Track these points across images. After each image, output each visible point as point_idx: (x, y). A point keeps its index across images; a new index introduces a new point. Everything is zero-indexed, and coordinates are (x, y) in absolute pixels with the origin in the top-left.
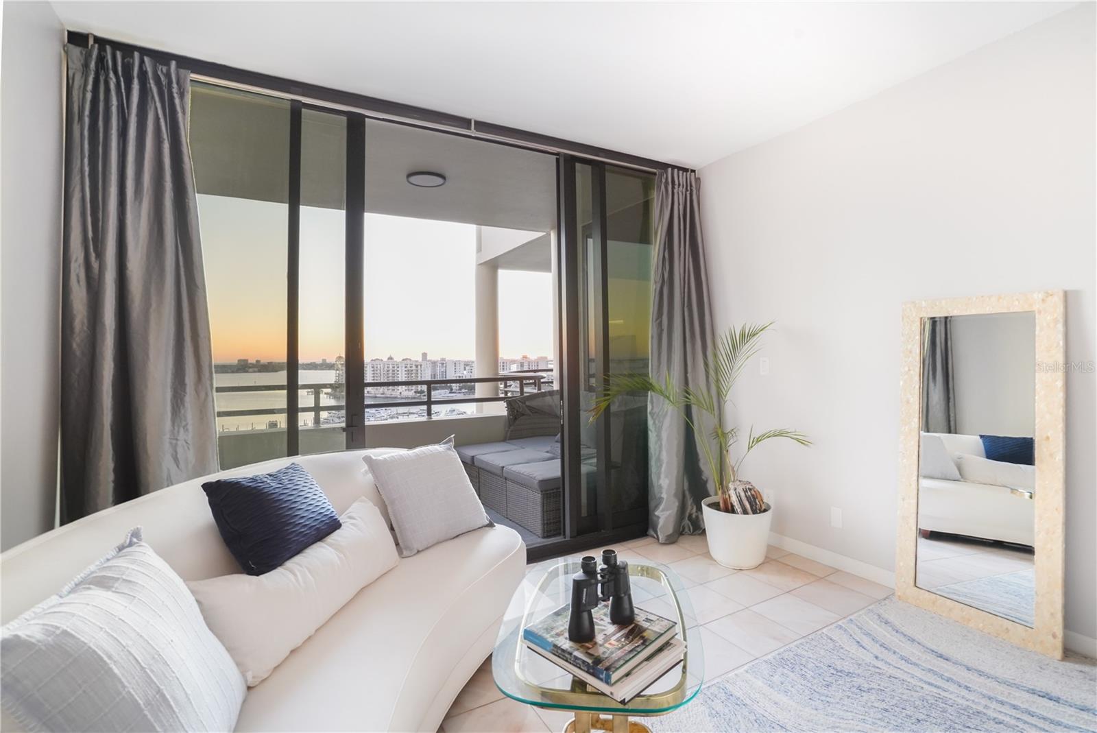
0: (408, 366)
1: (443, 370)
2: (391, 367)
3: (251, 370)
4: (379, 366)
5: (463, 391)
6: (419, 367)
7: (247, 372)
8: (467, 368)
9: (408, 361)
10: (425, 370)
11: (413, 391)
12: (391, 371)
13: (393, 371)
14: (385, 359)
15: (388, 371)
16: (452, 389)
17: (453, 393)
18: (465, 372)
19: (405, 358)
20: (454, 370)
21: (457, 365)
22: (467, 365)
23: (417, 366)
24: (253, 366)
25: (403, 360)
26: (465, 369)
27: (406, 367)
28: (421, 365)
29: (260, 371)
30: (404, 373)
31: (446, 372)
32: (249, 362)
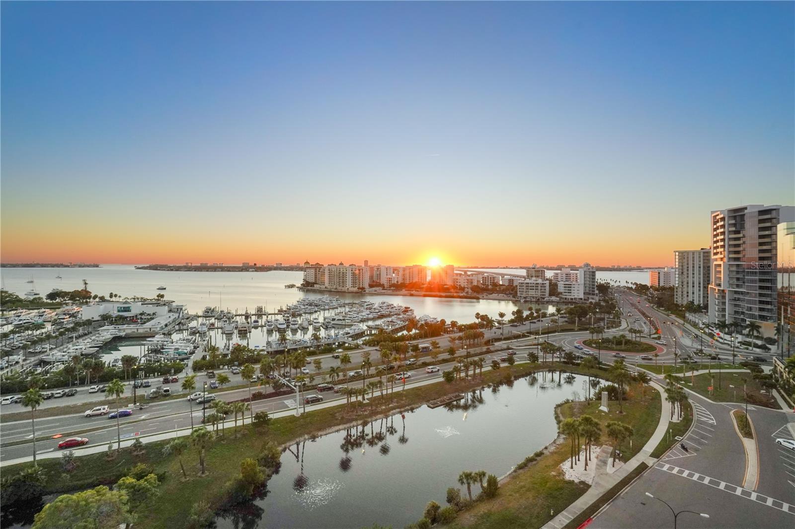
0: (354, 270)
1: (378, 273)
2: (341, 270)
3: (251, 270)
4: (333, 269)
5: (392, 288)
6: (361, 270)
7: (248, 271)
8: (395, 272)
9: (354, 266)
10: (365, 273)
11: (356, 288)
12: (341, 273)
13: (343, 273)
14: (338, 265)
15: (340, 273)
16: (384, 287)
17: (385, 290)
18: (394, 275)
19: (351, 264)
20: (386, 273)
21: (388, 270)
22: (396, 270)
23: (359, 270)
24: (251, 267)
25: (350, 265)
26: (394, 273)
27: (352, 270)
28: (362, 270)
29: (256, 271)
30: (350, 274)
31: (380, 275)
32: (250, 264)
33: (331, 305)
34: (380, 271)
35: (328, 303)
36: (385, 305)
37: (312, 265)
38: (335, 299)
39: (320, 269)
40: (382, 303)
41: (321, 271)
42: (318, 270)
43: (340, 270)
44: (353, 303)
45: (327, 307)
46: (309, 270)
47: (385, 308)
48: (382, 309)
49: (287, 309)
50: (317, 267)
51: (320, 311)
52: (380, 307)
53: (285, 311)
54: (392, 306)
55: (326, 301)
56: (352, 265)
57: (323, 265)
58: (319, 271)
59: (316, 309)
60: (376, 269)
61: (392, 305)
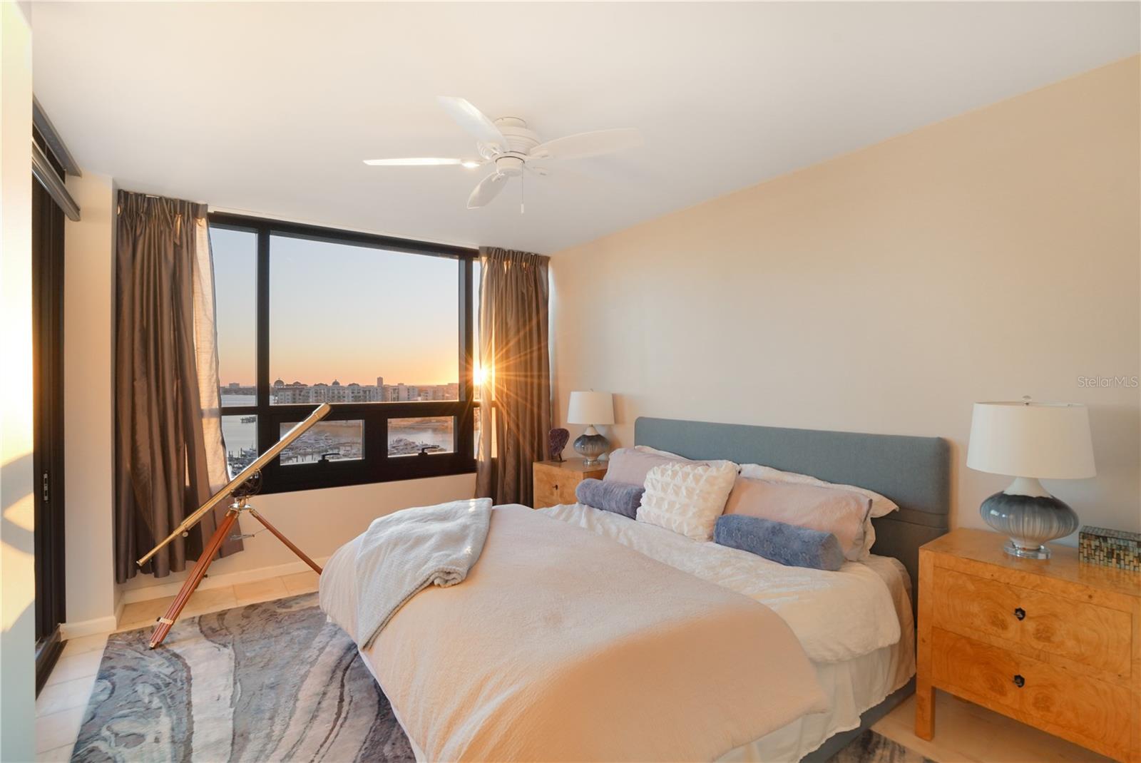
33: (317, 446)
34: (398, 393)
35: (312, 444)
36: (402, 443)
37: (287, 385)
38: (323, 438)
39: (301, 391)
40: (396, 441)
41: (302, 394)
42: (298, 392)
43: (333, 393)
44: (354, 443)
45: (309, 450)
46: (283, 393)
47: (401, 448)
48: (397, 449)
49: (242, 455)
50: (297, 388)
51: (297, 457)
52: (394, 447)
53: (238, 459)
54: (413, 445)
55: (309, 441)
56: (354, 384)
57: (306, 385)
58: (300, 395)
59: (290, 454)
60: (391, 391)
61: (414, 443)
